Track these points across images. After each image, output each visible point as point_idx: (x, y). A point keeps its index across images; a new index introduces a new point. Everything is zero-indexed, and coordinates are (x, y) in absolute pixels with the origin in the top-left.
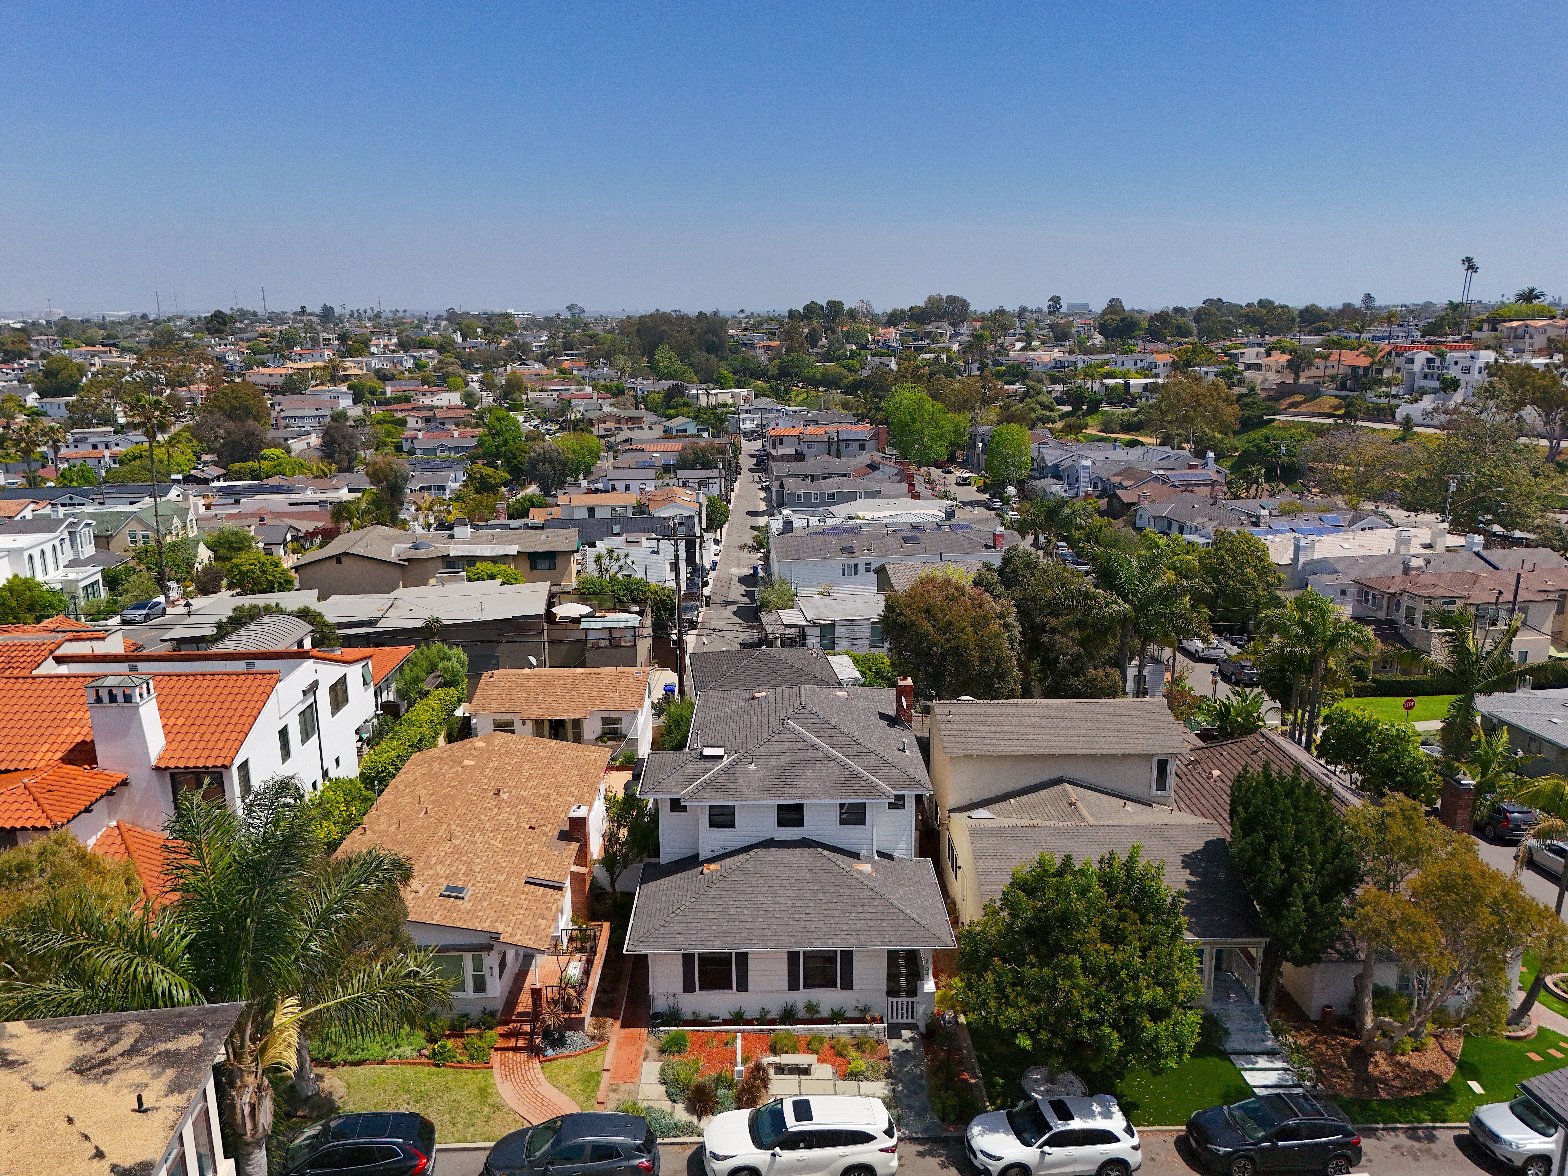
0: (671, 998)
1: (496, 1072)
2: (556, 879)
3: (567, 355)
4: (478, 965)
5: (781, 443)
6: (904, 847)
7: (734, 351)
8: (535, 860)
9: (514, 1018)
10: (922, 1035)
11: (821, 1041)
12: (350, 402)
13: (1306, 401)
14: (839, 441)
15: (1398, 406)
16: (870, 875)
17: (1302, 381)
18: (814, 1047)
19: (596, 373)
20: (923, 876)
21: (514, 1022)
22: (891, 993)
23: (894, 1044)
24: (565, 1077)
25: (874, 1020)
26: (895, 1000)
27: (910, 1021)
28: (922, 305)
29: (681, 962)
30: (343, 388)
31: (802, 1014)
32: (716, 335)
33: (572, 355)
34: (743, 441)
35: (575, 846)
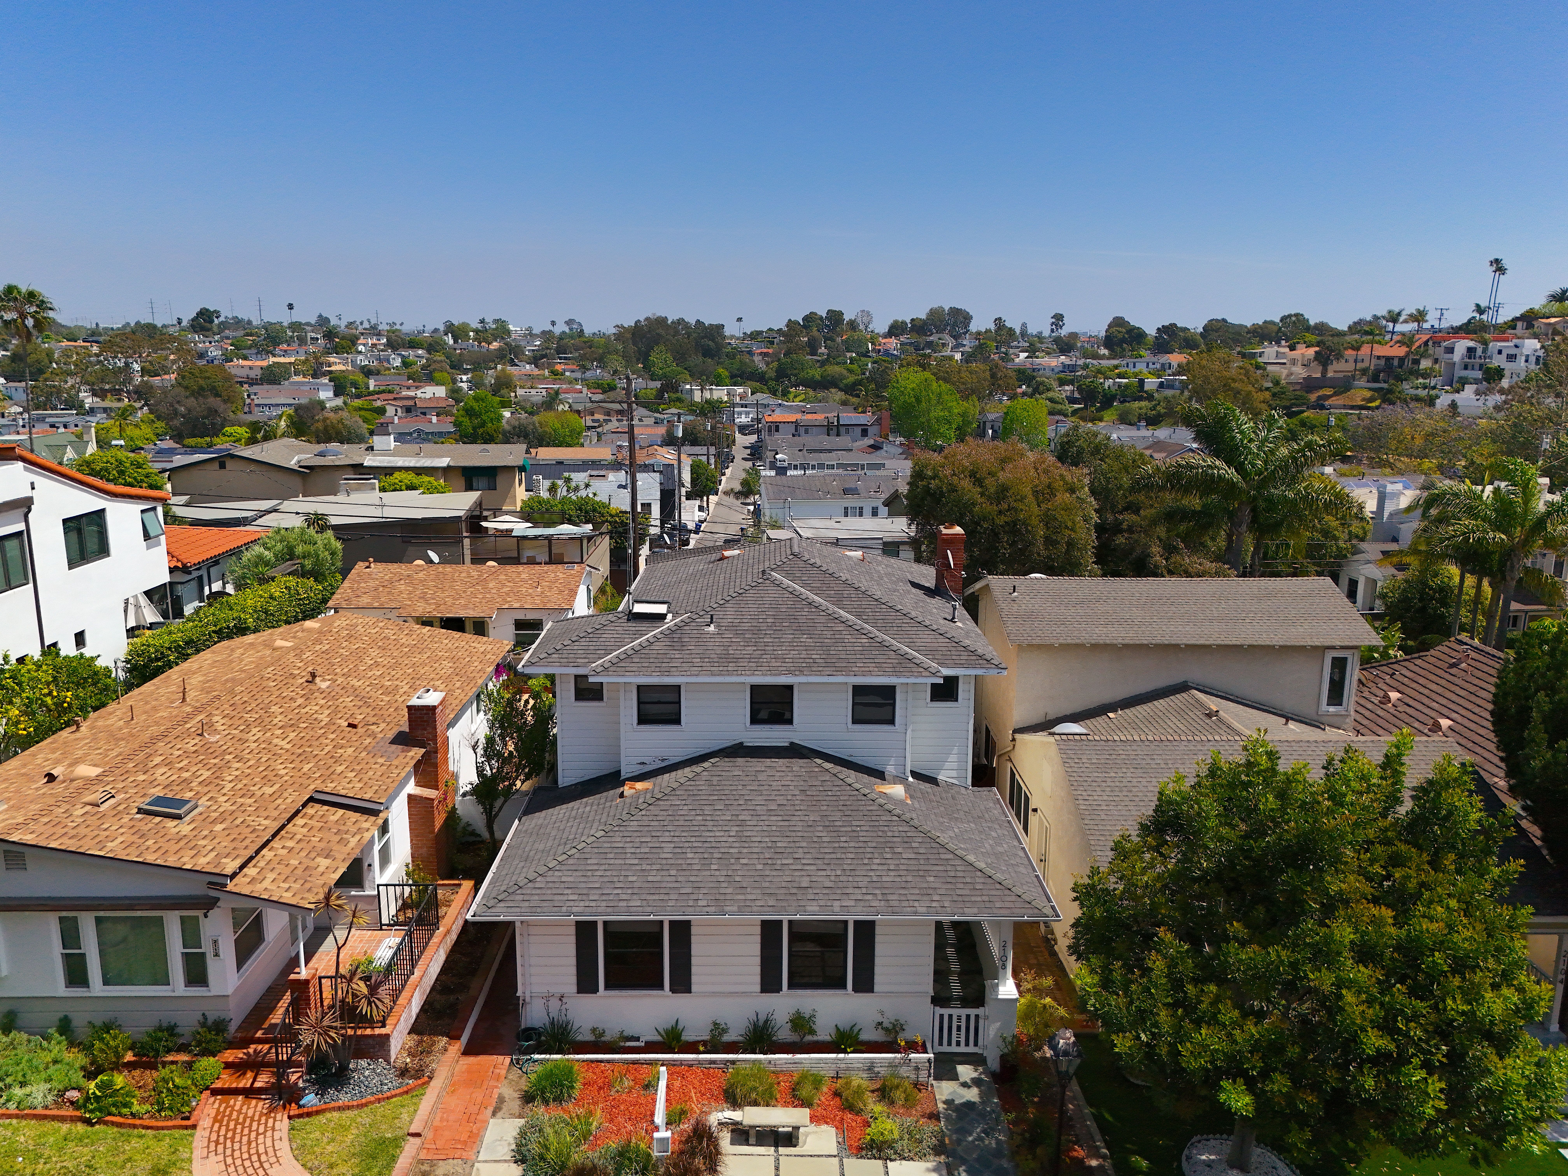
0: (554, 1004)
1: (200, 1136)
2: (367, 797)
3: (560, 358)
4: (190, 934)
5: (777, 430)
6: (955, 765)
7: (731, 356)
8: (340, 769)
9: (259, 1034)
10: (993, 1075)
11: (817, 1082)
12: (331, 394)
13: (1335, 394)
14: (839, 425)
15: (1438, 397)
16: (902, 802)
17: (1330, 374)
18: (804, 1093)
19: (588, 374)
20: (987, 810)
21: (260, 1041)
22: (938, 1000)
23: (945, 1090)
24: (330, 1148)
25: (913, 1046)
26: (946, 1012)
27: (971, 1049)
28: (924, 317)
29: (573, 939)
30: (325, 380)
31: (784, 1034)
32: (713, 340)
33: (565, 358)
34: (737, 435)
35: (417, 753)
